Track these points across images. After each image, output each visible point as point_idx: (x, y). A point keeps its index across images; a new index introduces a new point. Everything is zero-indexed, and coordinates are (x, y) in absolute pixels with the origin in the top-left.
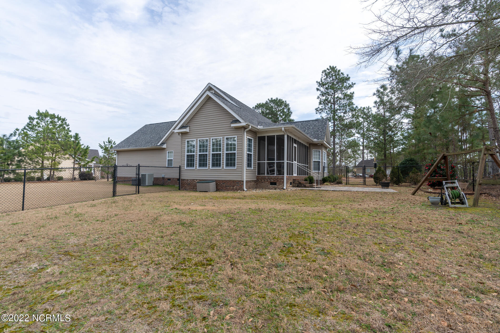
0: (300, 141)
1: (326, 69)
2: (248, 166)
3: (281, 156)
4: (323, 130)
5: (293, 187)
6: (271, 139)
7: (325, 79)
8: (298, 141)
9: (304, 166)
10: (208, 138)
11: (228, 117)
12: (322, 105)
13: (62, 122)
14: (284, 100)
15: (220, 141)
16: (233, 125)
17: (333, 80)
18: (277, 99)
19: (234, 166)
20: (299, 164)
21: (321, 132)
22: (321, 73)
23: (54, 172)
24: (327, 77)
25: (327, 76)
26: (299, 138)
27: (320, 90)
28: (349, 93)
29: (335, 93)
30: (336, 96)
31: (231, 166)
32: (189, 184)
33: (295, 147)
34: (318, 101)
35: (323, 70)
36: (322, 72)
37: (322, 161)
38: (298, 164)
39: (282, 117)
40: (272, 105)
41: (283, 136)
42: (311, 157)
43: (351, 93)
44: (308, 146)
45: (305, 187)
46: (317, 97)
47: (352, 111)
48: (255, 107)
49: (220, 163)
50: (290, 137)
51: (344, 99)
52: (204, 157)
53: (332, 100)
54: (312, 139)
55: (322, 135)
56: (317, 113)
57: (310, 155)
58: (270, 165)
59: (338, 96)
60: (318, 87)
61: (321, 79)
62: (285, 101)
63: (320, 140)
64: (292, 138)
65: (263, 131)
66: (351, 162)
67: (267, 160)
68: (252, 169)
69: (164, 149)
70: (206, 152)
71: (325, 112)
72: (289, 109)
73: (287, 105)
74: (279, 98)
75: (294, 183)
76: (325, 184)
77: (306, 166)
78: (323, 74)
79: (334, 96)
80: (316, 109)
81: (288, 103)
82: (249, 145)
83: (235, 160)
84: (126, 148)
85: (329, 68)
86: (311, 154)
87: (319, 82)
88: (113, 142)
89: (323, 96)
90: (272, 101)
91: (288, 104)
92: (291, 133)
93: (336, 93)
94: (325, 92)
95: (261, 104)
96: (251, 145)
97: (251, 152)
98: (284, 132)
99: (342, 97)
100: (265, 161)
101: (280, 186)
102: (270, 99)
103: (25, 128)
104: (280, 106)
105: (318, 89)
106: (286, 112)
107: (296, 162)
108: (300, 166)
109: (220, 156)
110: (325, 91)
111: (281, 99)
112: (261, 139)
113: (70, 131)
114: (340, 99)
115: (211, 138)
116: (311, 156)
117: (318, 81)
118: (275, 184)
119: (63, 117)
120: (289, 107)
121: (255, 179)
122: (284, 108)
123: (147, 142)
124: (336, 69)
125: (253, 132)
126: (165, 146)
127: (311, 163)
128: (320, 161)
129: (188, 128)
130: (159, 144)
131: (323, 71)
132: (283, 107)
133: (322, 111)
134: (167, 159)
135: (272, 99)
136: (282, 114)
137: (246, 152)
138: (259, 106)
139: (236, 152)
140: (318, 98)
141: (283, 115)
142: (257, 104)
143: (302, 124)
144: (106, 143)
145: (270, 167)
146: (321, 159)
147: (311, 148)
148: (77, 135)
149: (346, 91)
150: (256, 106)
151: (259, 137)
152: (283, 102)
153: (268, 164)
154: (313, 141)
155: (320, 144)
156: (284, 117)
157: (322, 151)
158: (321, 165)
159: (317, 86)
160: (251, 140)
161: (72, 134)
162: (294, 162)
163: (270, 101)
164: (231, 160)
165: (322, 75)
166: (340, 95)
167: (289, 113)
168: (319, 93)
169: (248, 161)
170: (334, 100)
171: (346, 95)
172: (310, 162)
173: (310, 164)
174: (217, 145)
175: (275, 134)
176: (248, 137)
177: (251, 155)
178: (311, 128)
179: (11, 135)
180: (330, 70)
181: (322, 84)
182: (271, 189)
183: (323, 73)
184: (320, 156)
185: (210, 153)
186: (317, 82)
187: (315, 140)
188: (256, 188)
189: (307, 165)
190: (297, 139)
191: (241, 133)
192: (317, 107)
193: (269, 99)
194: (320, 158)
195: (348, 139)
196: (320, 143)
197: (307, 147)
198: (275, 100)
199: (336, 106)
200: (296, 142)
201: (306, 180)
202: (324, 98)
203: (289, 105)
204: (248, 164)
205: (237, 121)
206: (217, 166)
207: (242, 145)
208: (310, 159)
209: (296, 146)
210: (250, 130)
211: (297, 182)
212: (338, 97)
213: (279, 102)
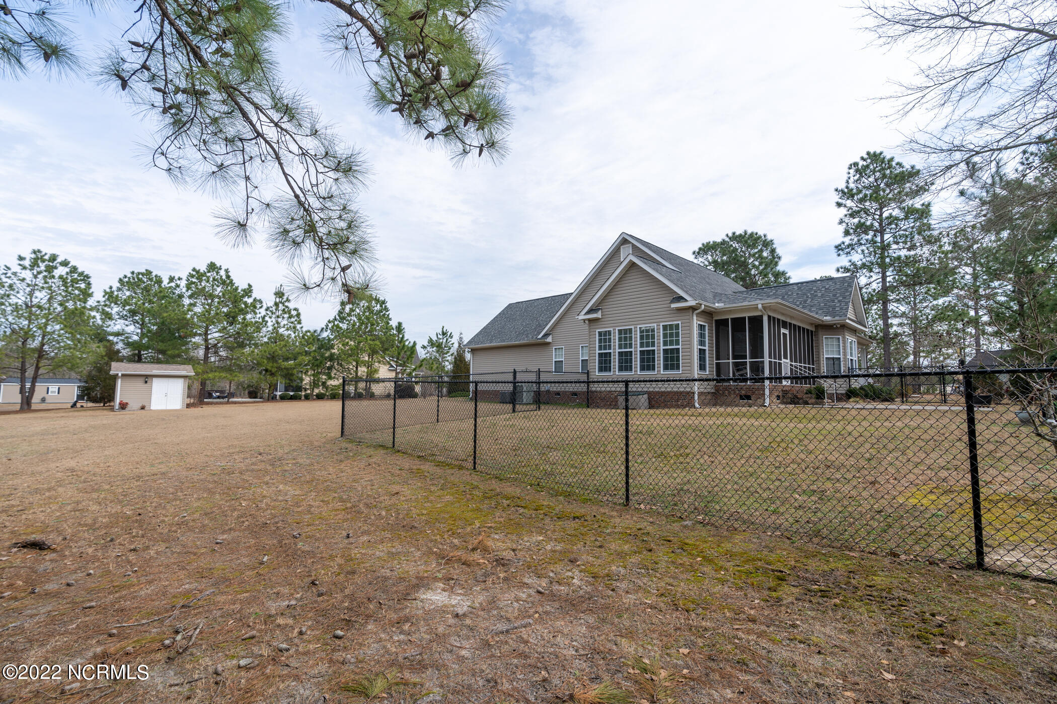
0: (793, 322)
1: (858, 160)
2: (700, 369)
3: (757, 351)
4: (844, 298)
5: (782, 403)
6: (738, 323)
7: (857, 180)
8: (790, 324)
9: (805, 367)
10: (633, 327)
11: (664, 292)
12: (853, 237)
13: (381, 306)
14: (761, 233)
15: (653, 330)
16: (674, 306)
17: (876, 180)
18: (746, 233)
19: (678, 368)
20: (793, 363)
21: (839, 301)
22: (847, 170)
23: (370, 385)
24: (861, 176)
25: (861, 174)
26: (792, 318)
27: (845, 206)
28: (918, 206)
29: (881, 209)
30: (885, 215)
31: (672, 369)
32: (603, 399)
33: (785, 335)
34: (842, 228)
35: (852, 162)
36: (847, 166)
37: (845, 358)
38: (791, 365)
39: (757, 268)
40: (735, 245)
41: (761, 317)
42: (821, 350)
43: (923, 205)
44: (814, 330)
45: (806, 403)
46: (838, 221)
47: (929, 242)
48: (697, 250)
49: (654, 366)
50: (774, 318)
51: (906, 218)
52: (626, 355)
53: (876, 224)
54: (820, 318)
55: (841, 309)
56: (839, 255)
57: (818, 346)
58: (739, 367)
59: (891, 214)
60: (840, 201)
61: (847, 182)
62: (765, 236)
63: (837, 318)
64: (779, 320)
65: (724, 311)
66: (949, 356)
67: (733, 359)
68: (707, 373)
69: (548, 344)
70: (631, 347)
71: (859, 251)
72: (773, 251)
73: (767, 244)
74: (749, 232)
75: (783, 396)
76: (851, 400)
77: (809, 368)
78: (852, 171)
79: (881, 215)
80: (836, 247)
81: (769, 238)
82: (702, 335)
83: (678, 360)
84: (487, 345)
85: (866, 156)
86: (821, 344)
87: (842, 191)
88: (449, 334)
89: (852, 215)
90: (735, 237)
91: (771, 241)
92: (775, 311)
93: (886, 209)
94: (857, 209)
95: (711, 243)
96: (704, 334)
97: (704, 346)
98: (761, 311)
99: (902, 216)
100: (729, 359)
101: (759, 401)
102: (730, 235)
103: (335, 319)
104: (754, 246)
105: (839, 205)
106: (767, 258)
107: (788, 361)
108: (797, 368)
109: (654, 354)
110: (857, 206)
111: (755, 231)
112: (721, 325)
113: (390, 319)
114: (897, 219)
115: (638, 327)
116: (821, 347)
117: (840, 188)
118: (748, 397)
119: (382, 298)
120: (774, 246)
121: (713, 391)
122: (761, 251)
123: (519, 334)
124: (882, 156)
125: (708, 314)
126: (549, 339)
127: (822, 362)
128: (841, 356)
129: (600, 312)
130: (540, 336)
131: (851, 165)
132: (759, 248)
133: (853, 249)
134: (554, 360)
135: (734, 233)
136: (757, 263)
137: (696, 347)
138: (706, 249)
139: (680, 347)
140: (841, 222)
141: (761, 264)
142: (703, 244)
143: (799, 288)
144: (439, 336)
145: (738, 370)
146: (841, 353)
147: (820, 333)
148: (400, 324)
149: (911, 202)
150: (700, 249)
151: (717, 321)
152: (760, 237)
153: (735, 364)
154: (823, 321)
155: (839, 326)
156: (761, 268)
157: (844, 338)
158: (842, 365)
159: (836, 198)
160: (704, 326)
161: (394, 323)
162: (783, 360)
163: (730, 238)
164: (648, 361)
165: (849, 173)
166: (896, 212)
167: (774, 258)
168: (843, 211)
169: (700, 360)
170: (880, 224)
171: (910, 212)
172: (819, 360)
173: (819, 364)
174: (647, 336)
175: (746, 315)
176: (699, 323)
177: (705, 350)
178: (820, 295)
179: (322, 329)
180: (869, 161)
181: (848, 193)
182: (743, 406)
183: (850, 168)
184: (839, 348)
185: (636, 349)
186: (836, 190)
187: (828, 318)
188: (715, 405)
189: (813, 365)
190: (788, 320)
191: (688, 317)
192: (838, 242)
193: (727, 235)
194: (839, 351)
195: (935, 302)
196: (838, 324)
197: (812, 331)
198: (740, 235)
199: (886, 237)
200: (785, 324)
201: (809, 392)
202: (856, 220)
203: (774, 241)
204: (700, 365)
205: (680, 299)
206: (648, 369)
207: (690, 335)
208: (819, 355)
209: (787, 332)
210: (703, 311)
211: (790, 396)
212: (891, 216)
213: (750, 240)
